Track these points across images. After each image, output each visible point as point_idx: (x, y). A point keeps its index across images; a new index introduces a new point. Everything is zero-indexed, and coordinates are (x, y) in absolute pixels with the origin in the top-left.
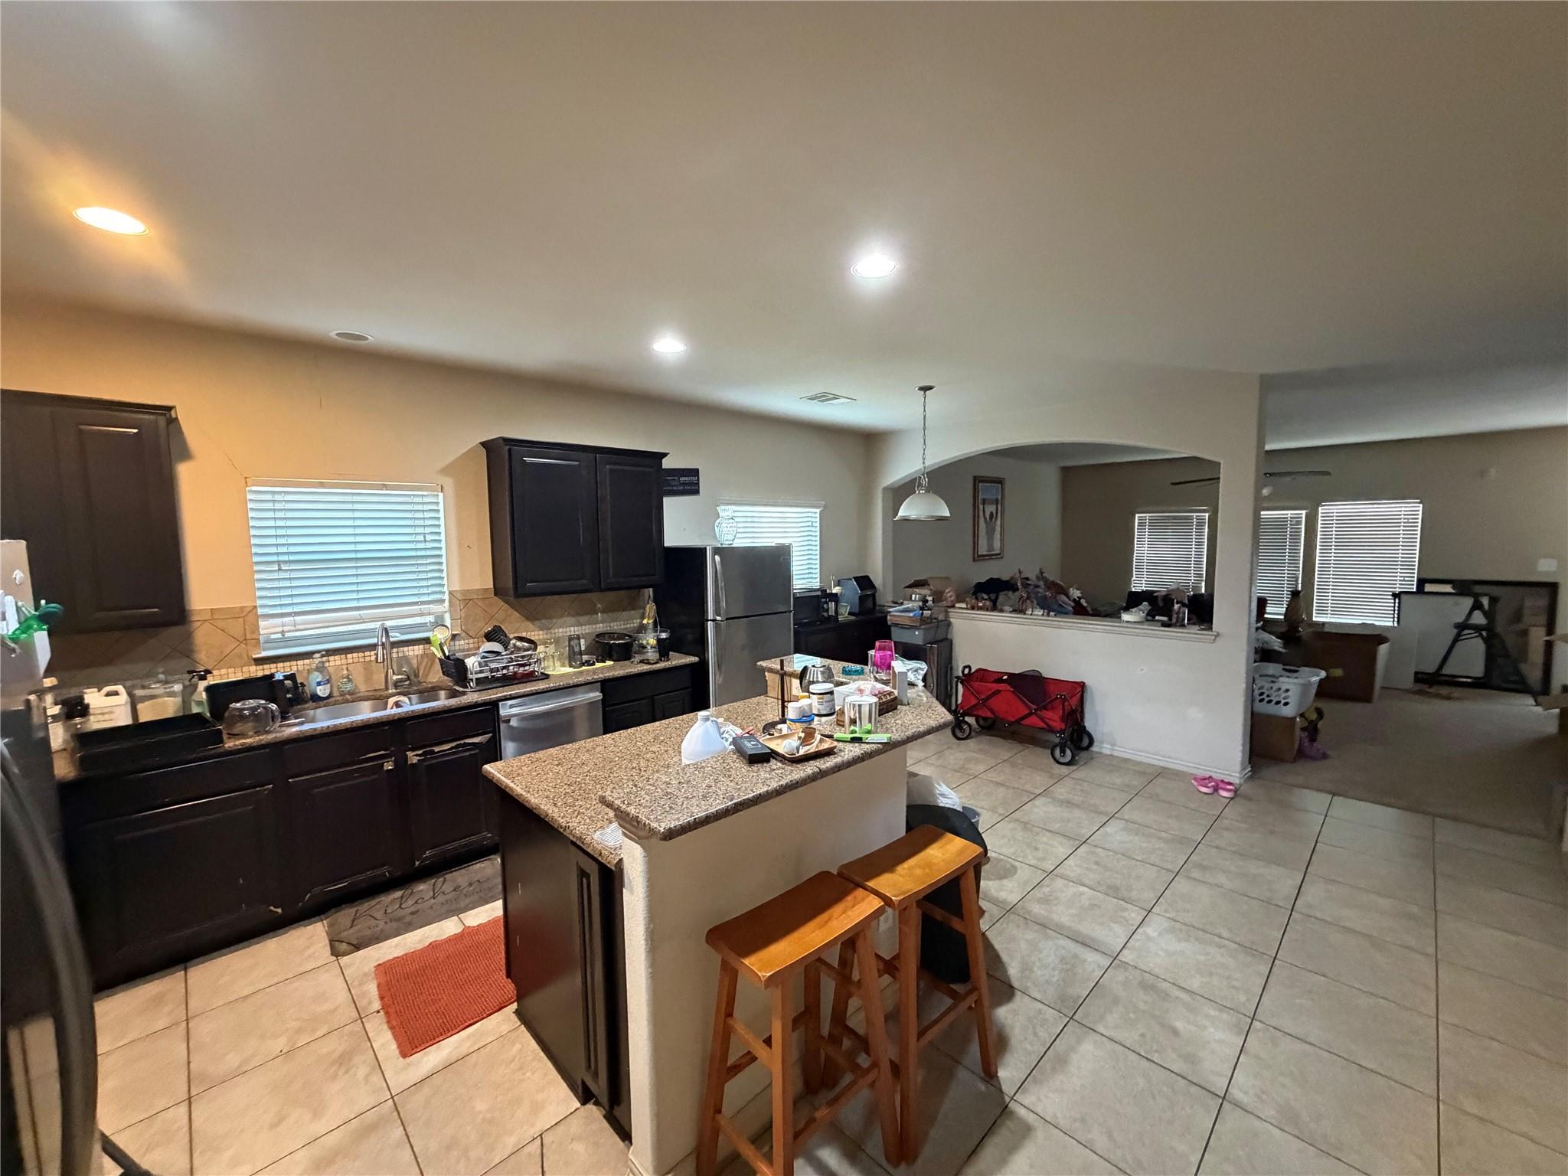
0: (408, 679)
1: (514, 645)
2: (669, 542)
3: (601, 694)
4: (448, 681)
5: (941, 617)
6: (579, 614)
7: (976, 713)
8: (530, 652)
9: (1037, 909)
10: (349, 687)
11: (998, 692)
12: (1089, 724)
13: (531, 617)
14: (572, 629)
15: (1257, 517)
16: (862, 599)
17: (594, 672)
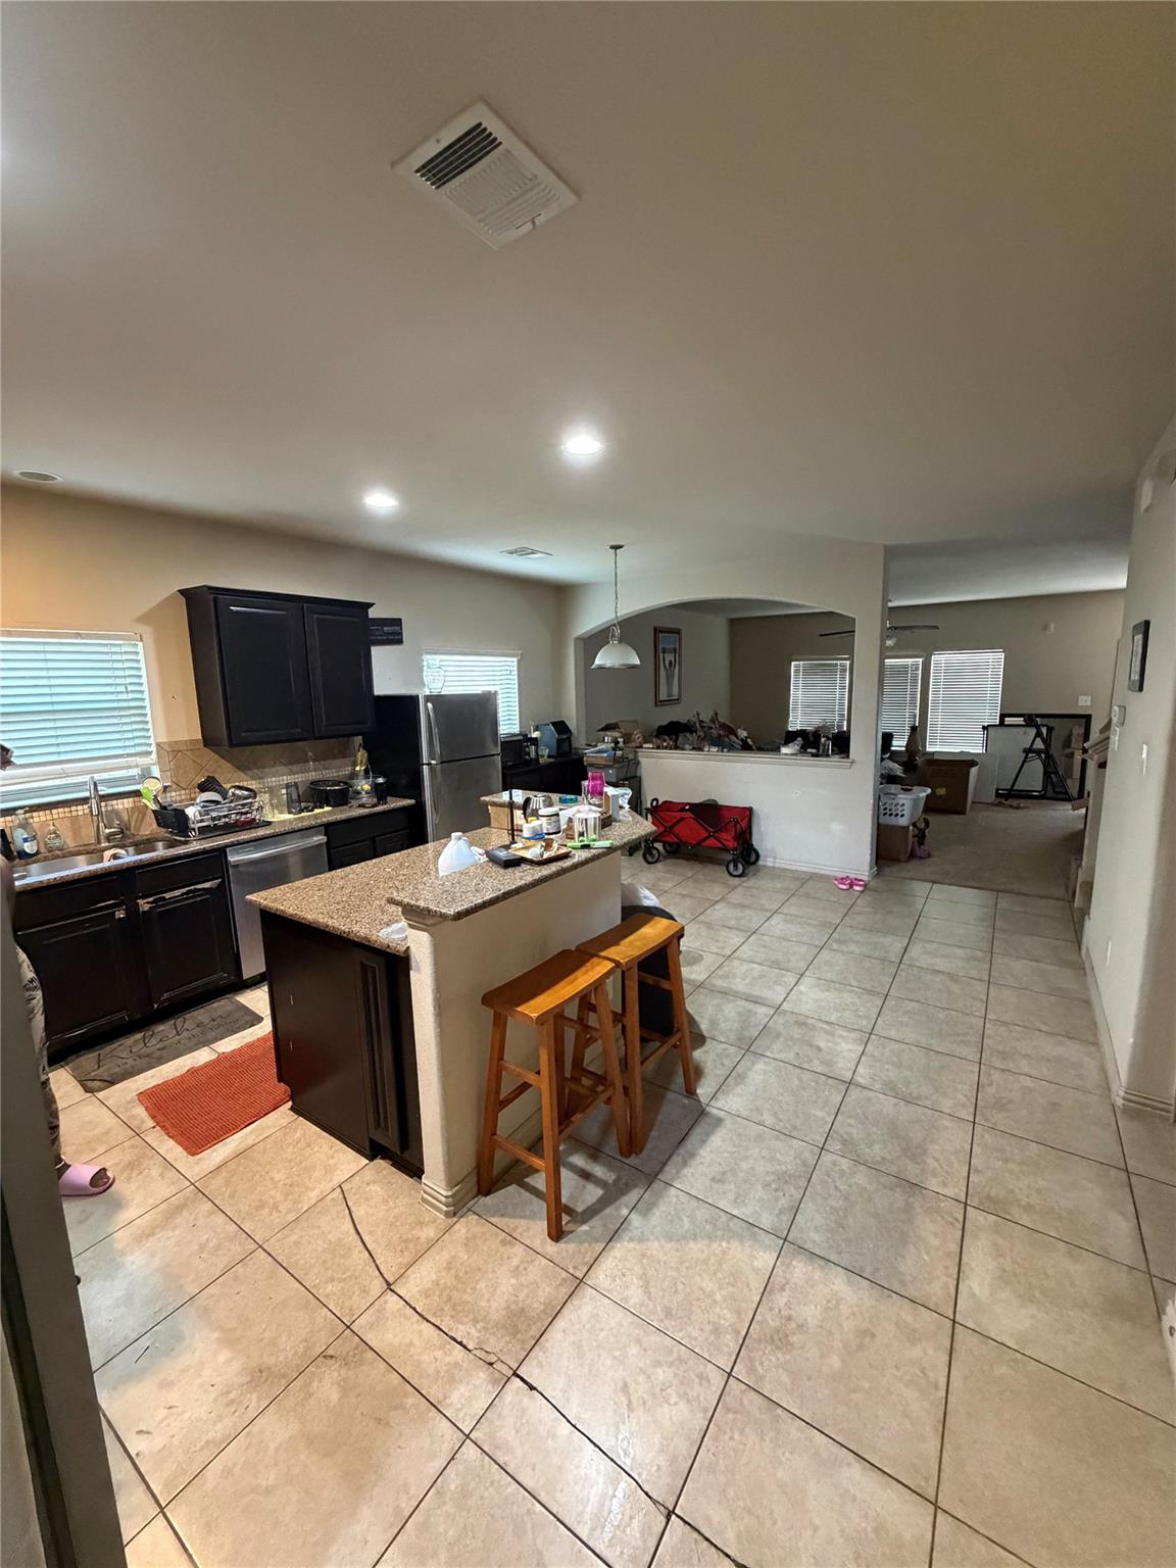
0: (122, 832)
1: (233, 794)
2: (378, 691)
3: (325, 838)
4: (162, 832)
5: (631, 757)
6: (291, 763)
7: (664, 839)
8: (250, 800)
9: (719, 983)
10: (57, 842)
11: (682, 819)
12: (756, 843)
13: (243, 767)
14: (285, 777)
15: (882, 666)
16: (559, 742)
17: (316, 817)
